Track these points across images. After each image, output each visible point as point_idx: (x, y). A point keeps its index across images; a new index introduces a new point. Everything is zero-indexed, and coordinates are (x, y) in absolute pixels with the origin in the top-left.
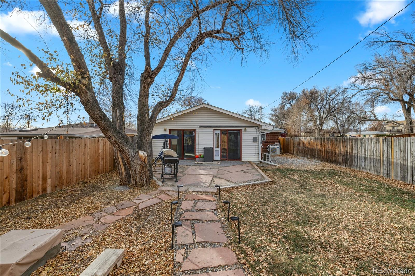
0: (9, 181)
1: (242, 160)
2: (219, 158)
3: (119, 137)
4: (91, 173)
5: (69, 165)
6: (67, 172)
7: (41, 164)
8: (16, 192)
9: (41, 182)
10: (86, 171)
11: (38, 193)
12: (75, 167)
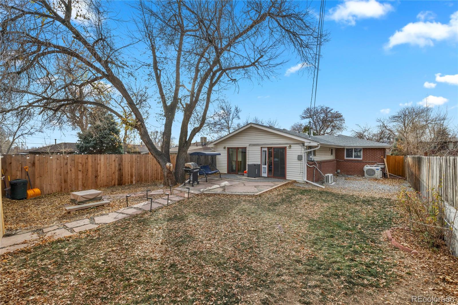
0: (115, 175)
1: (287, 179)
2: (266, 175)
3: (156, 154)
4: (162, 177)
5: (146, 170)
6: (145, 174)
7: (130, 168)
8: (118, 180)
9: (130, 177)
10: (158, 175)
11: (128, 183)
12: (150, 172)
